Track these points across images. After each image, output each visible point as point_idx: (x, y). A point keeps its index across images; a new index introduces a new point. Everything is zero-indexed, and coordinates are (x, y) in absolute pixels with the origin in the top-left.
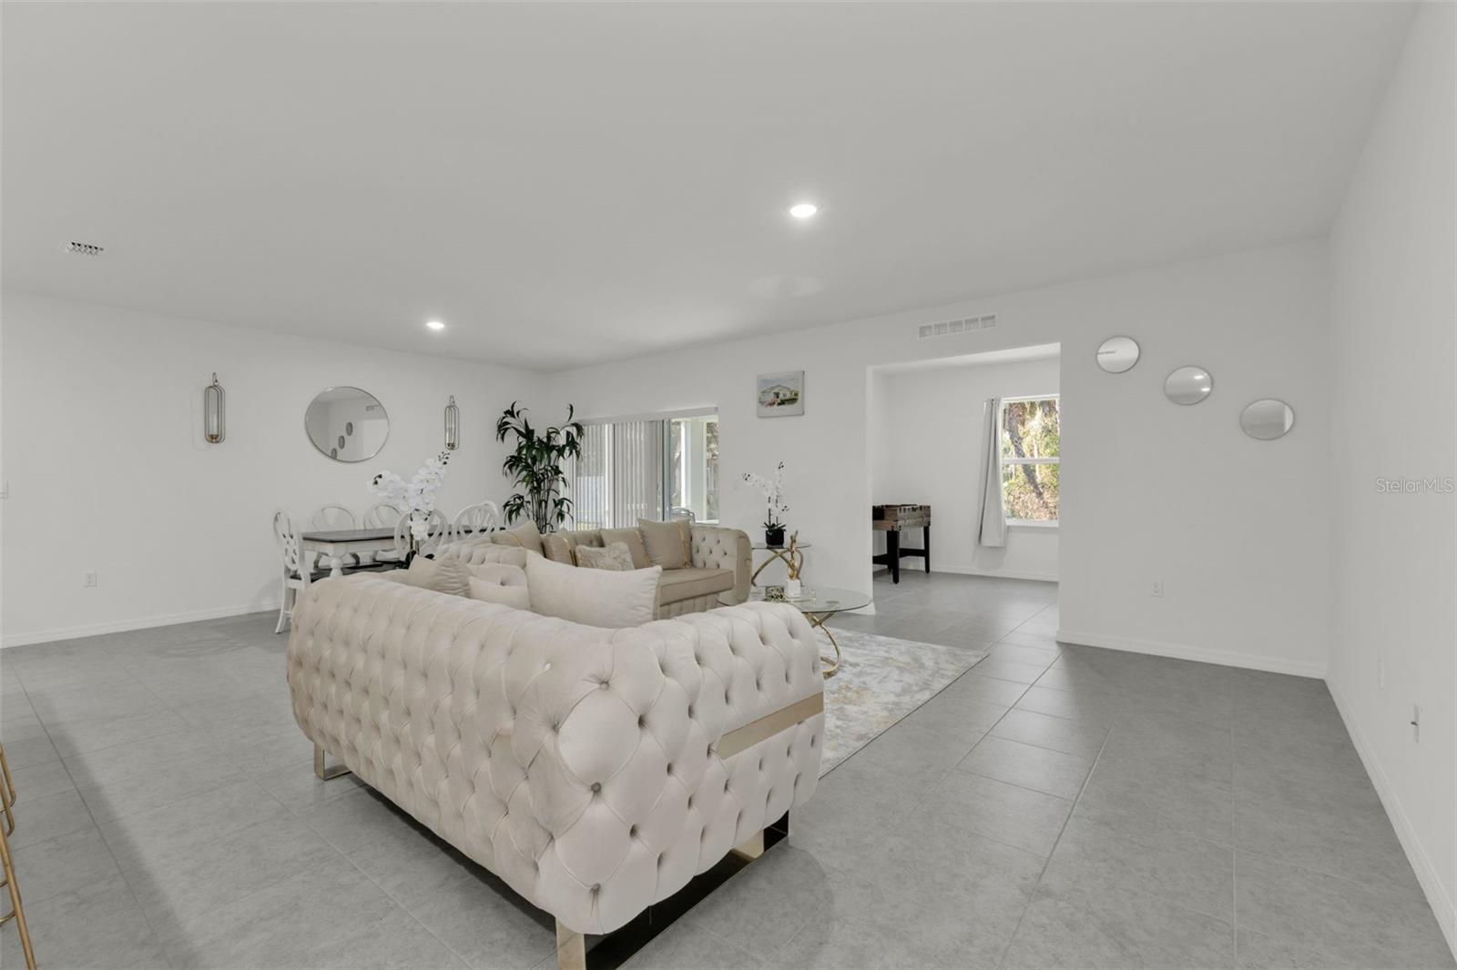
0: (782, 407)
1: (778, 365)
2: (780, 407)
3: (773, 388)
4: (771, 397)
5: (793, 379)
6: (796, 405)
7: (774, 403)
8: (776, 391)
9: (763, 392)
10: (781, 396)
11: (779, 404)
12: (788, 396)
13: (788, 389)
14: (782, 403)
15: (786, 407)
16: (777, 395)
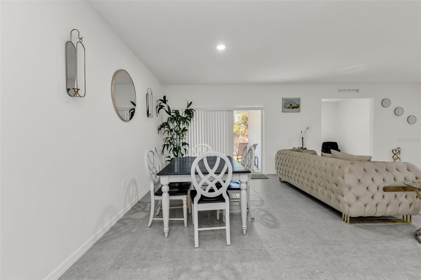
0: (293, 109)
1: (291, 95)
2: (292, 109)
3: (289, 103)
4: (289, 105)
5: (297, 100)
6: (298, 109)
7: (290, 108)
8: (291, 103)
9: (285, 104)
10: (293, 105)
11: (292, 108)
12: (295, 106)
13: (296, 103)
14: (293, 108)
15: (294, 109)
16: (291, 105)
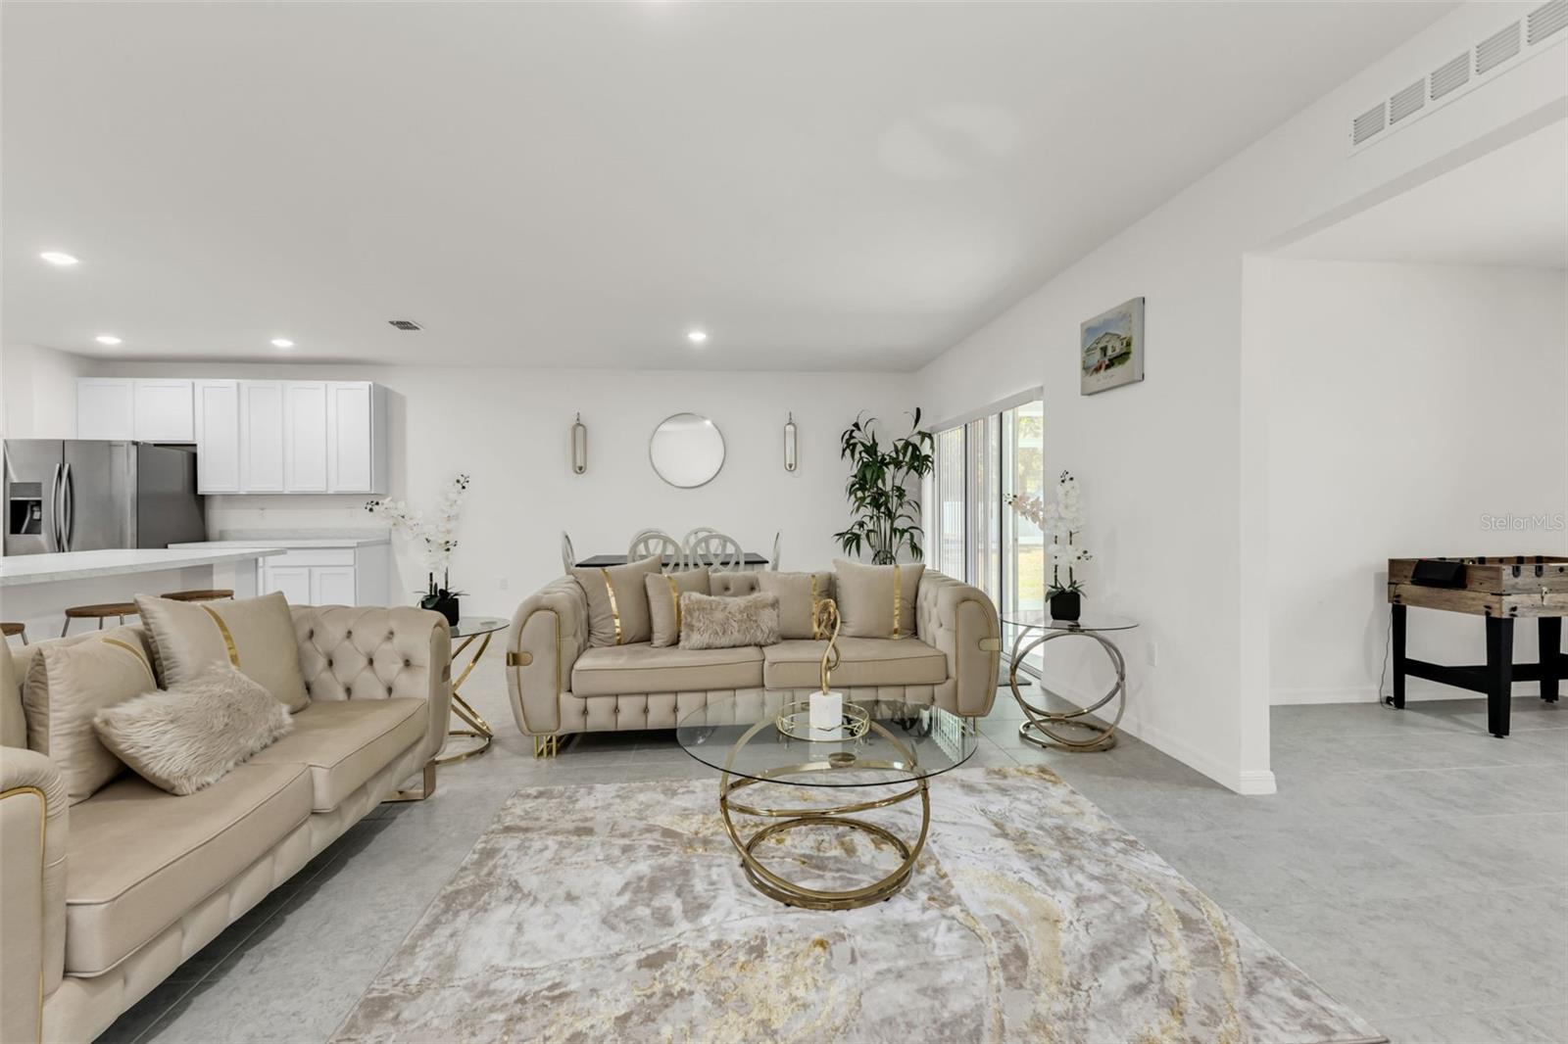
0: (1112, 371)
2: (1109, 371)
3: (1100, 341)
4: (1097, 357)
5: (1127, 318)
6: (1128, 363)
7: (1100, 367)
8: (1104, 343)
9: (1088, 350)
10: (1110, 352)
11: (1108, 367)
12: (1118, 351)
13: (1118, 337)
14: (1111, 364)
15: (1117, 371)
16: (1104, 350)
